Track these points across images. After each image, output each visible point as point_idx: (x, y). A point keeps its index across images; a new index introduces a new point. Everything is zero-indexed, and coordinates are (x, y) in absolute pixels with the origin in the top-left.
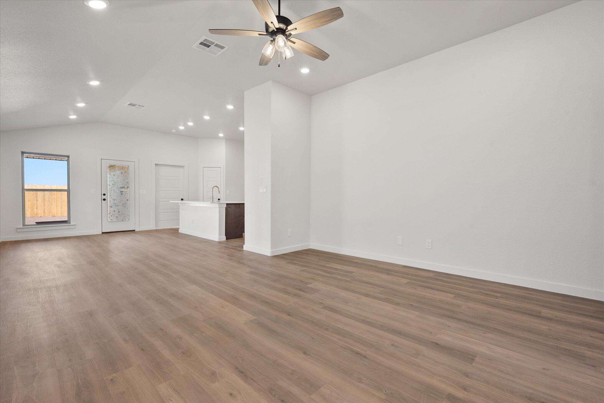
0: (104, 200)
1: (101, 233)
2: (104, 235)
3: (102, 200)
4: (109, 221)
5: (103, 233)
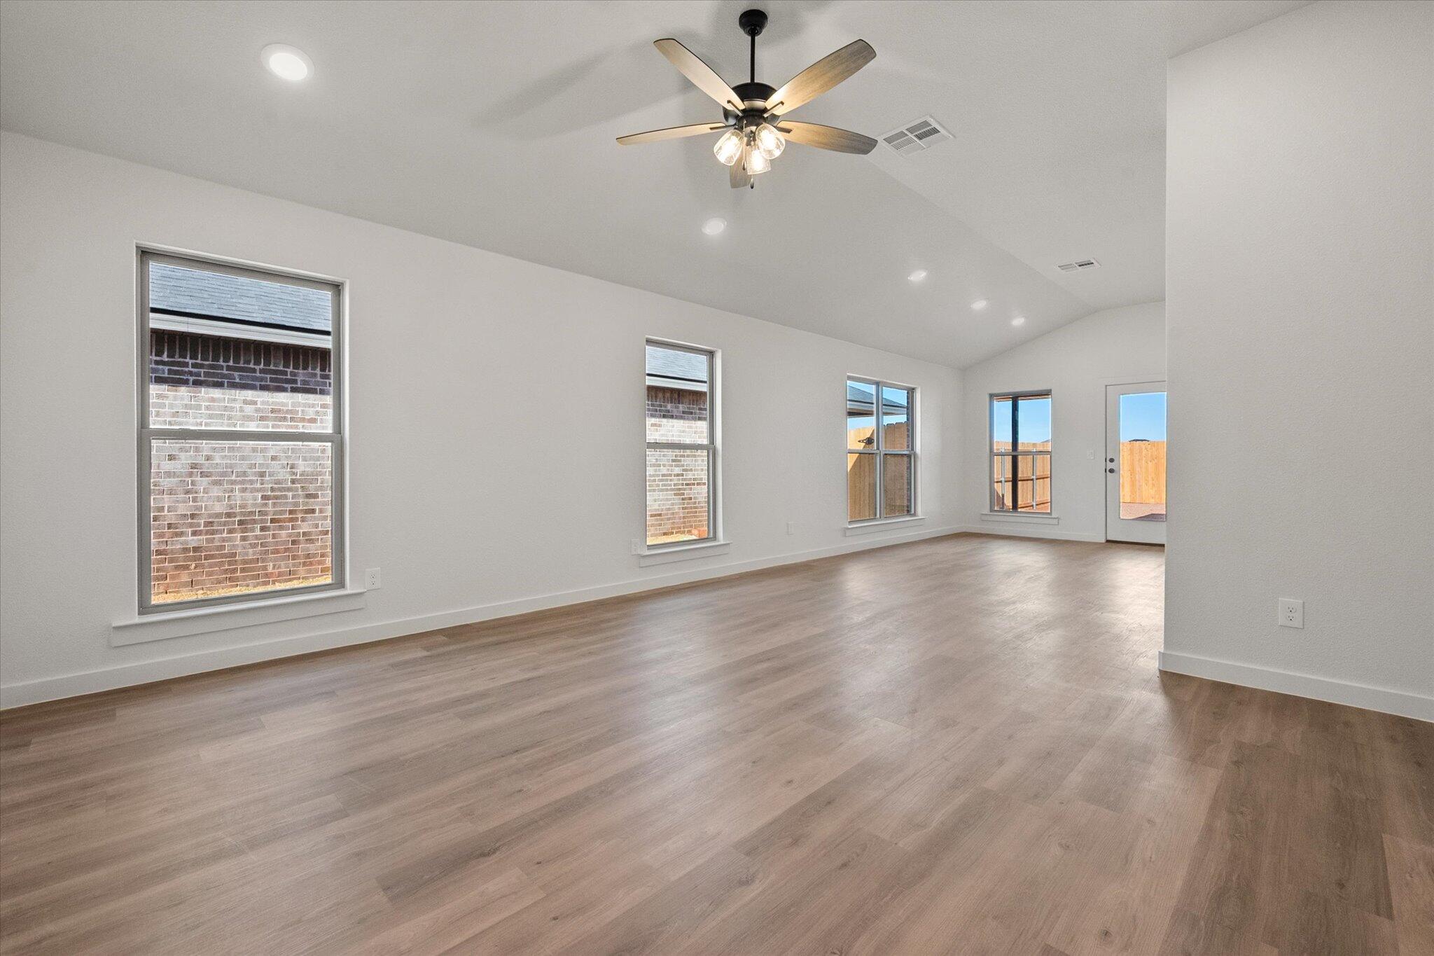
0: (1112, 471)
1: (1104, 541)
2: (1110, 544)
3: (1107, 471)
4: (1121, 517)
5: (1108, 541)
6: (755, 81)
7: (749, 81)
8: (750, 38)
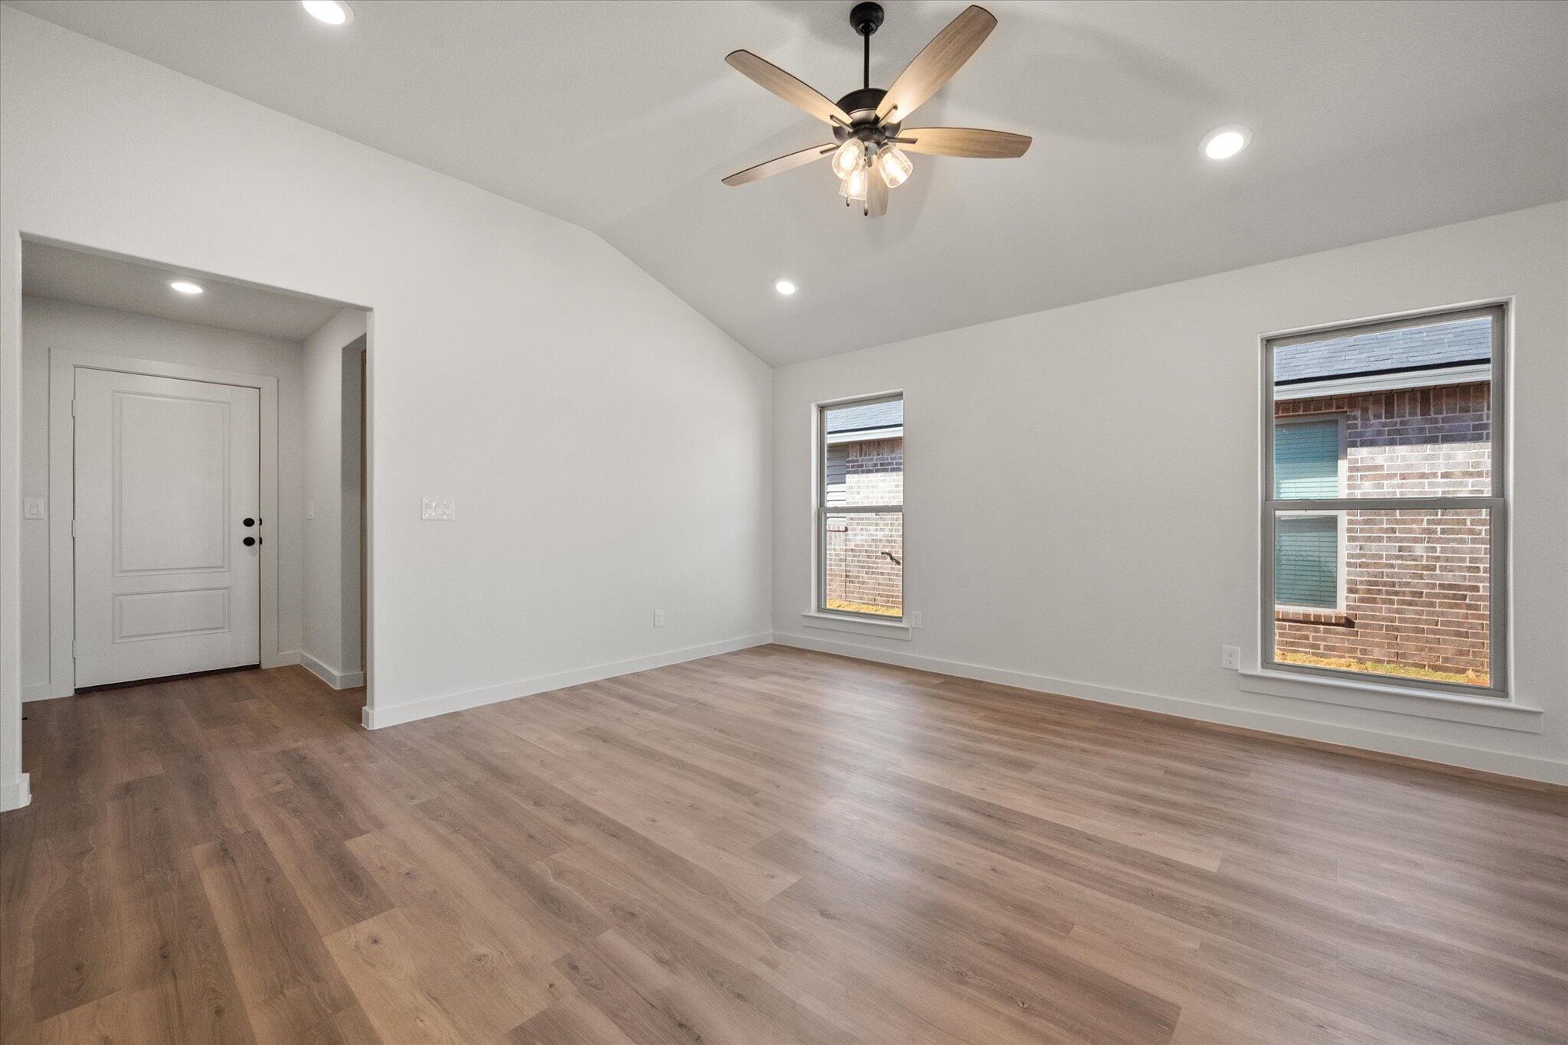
6: (870, 87)
7: (862, 87)
8: (863, 38)
